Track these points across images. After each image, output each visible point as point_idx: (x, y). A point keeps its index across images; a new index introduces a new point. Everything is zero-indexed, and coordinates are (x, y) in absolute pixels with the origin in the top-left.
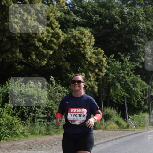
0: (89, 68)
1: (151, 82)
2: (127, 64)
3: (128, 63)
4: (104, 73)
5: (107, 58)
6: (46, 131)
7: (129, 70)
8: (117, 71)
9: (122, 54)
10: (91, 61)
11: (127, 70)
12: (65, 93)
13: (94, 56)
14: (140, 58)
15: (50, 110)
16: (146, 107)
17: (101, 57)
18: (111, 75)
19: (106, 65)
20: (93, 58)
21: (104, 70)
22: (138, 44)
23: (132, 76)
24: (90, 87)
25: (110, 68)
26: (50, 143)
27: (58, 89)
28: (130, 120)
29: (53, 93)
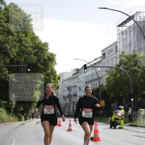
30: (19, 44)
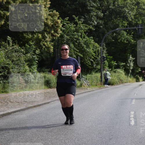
0: (46, 29)
1: (103, 44)
2: (80, 26)
3: (82, 25)
4: (60, 34)
5: (62, 21)
6: (2, 89)
7: (82, 32)
8: (72, 33)
9: (76, 17)
10: (47, 22)
11: (80, 32)
12: (22, 52)
13: (50, 17)
14: (93, 22)
15: (6, 69)
16: (99, 67)
17: (56, 18)
18: (66, 36)
19: (61, 26)
20: (49, 20)
21: (60, 31)
22: (91, 8)
23: (85, 38)
24: (46, 47)
25: (65, 30)
26: (6, 100)
27: (15, 49)
28: (83, 79)
29: (10, 53)
30: (137, 7)
